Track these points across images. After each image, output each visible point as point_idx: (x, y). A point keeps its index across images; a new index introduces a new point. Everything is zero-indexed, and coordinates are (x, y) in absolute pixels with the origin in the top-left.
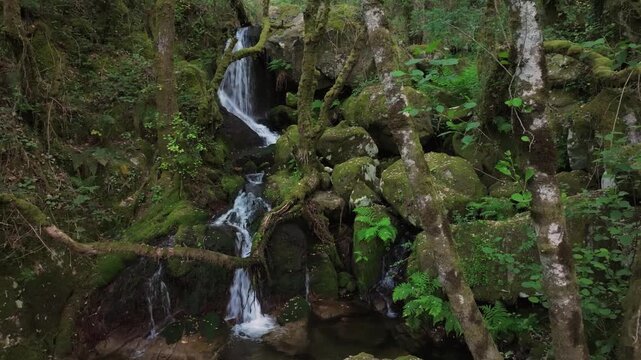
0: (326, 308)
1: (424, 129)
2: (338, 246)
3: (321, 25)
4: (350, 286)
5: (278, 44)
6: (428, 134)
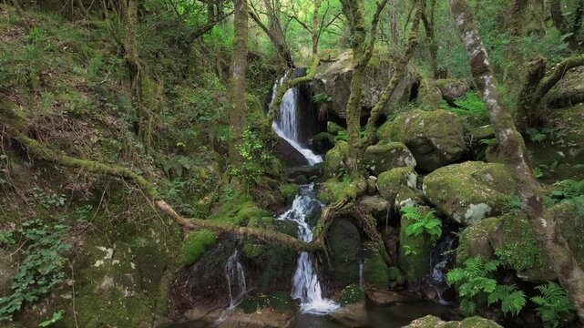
0: (380, 294)
1: (458, 145)
2: (385, 244)
3: (368, 51)
4: (400, 279)
5: (320, 80)
6: (461, 150)
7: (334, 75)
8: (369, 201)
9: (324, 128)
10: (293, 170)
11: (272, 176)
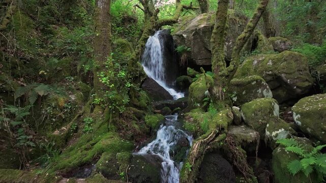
1: (307, 80)
2: (258, 180)
5: (182, 36)
6: (310, 84)
7: (193, 31)
8: (237, 131)
9: (185, 72)
10: (159, 103)
11: (140, 108)
